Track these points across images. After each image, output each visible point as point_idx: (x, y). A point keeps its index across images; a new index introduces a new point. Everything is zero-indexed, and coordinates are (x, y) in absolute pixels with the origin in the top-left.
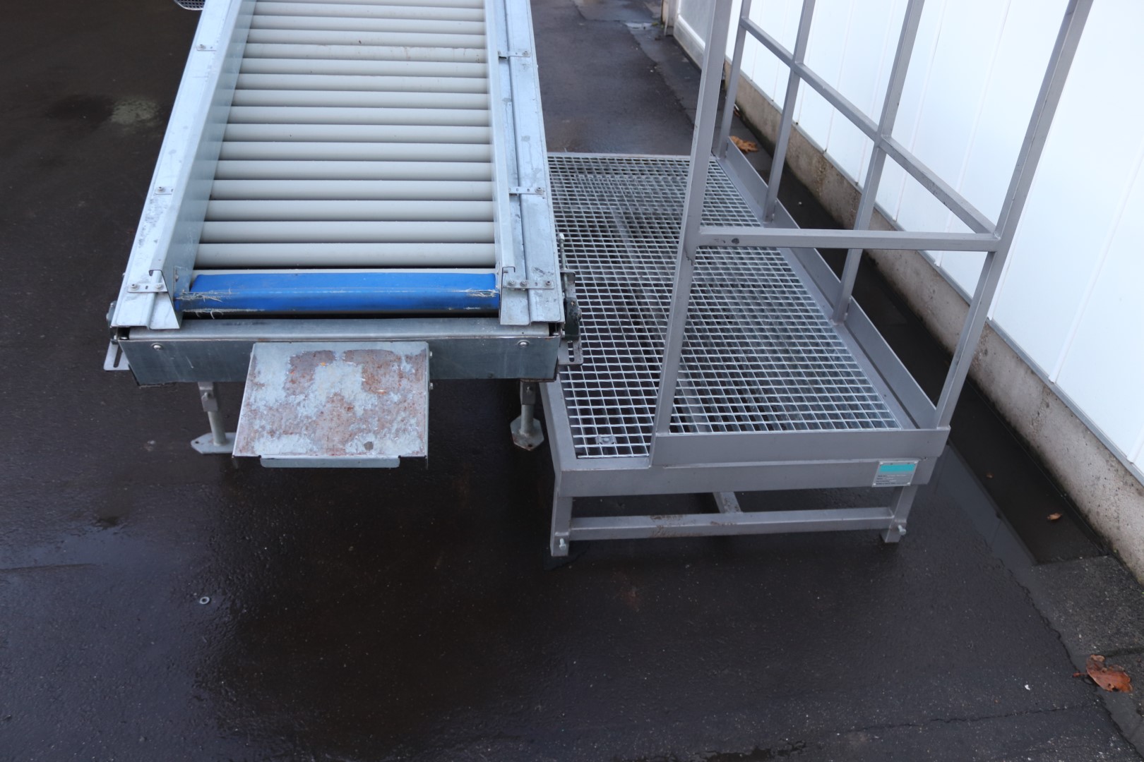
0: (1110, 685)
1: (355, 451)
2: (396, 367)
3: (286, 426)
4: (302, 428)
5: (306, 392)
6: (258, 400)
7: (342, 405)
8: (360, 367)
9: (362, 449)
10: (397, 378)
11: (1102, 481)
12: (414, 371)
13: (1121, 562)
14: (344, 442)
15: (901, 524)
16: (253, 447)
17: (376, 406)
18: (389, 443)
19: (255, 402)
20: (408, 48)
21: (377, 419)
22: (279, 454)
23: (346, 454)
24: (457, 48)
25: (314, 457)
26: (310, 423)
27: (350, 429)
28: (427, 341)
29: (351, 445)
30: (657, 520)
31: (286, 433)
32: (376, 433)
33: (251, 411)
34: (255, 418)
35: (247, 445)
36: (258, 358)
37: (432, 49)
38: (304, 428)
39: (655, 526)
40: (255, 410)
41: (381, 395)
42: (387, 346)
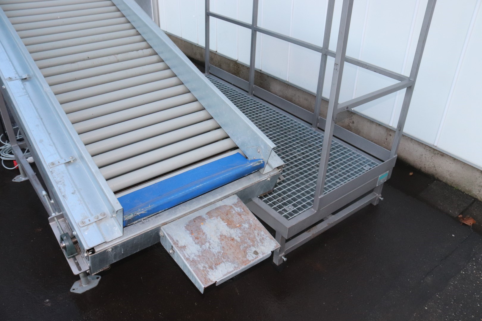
0: (471, 223)
1: (253, 258)
2: (234, 212)
3: (214, 261)
4: (221, 259)
5: (207, 241)
6: (190, 255)
7: (228, 239)
8: (219, 218)
9: (254, 256)
10: (239, 217)
11: (424, 156)
12: (243, 210)
13: (440, 181)
14: (245, 256)
15: (380, 197)
16: (209, 279)
17: (242, 233)
18: (262, 247)
19: (189, 256)
20: (116, 55)
21: (248, 239)
22: (223, 276)
23: (250, 261)
24: (138, 50)
25: (239, 270)
26: (223, 255)
27: (242, 249)
28: (236, 194)
29: (249, 256)
30: (310, 232)
31: (217, 264)
32: (253, 246)
33: (192, 262)
34: (197, 265)
35: (206, 279)
36: (170, 233)
37: (127, 53)
38: (223, 259)
39: (311, 235)
40: (193, 260)
41: (240, 227)
42: (220, 204)
